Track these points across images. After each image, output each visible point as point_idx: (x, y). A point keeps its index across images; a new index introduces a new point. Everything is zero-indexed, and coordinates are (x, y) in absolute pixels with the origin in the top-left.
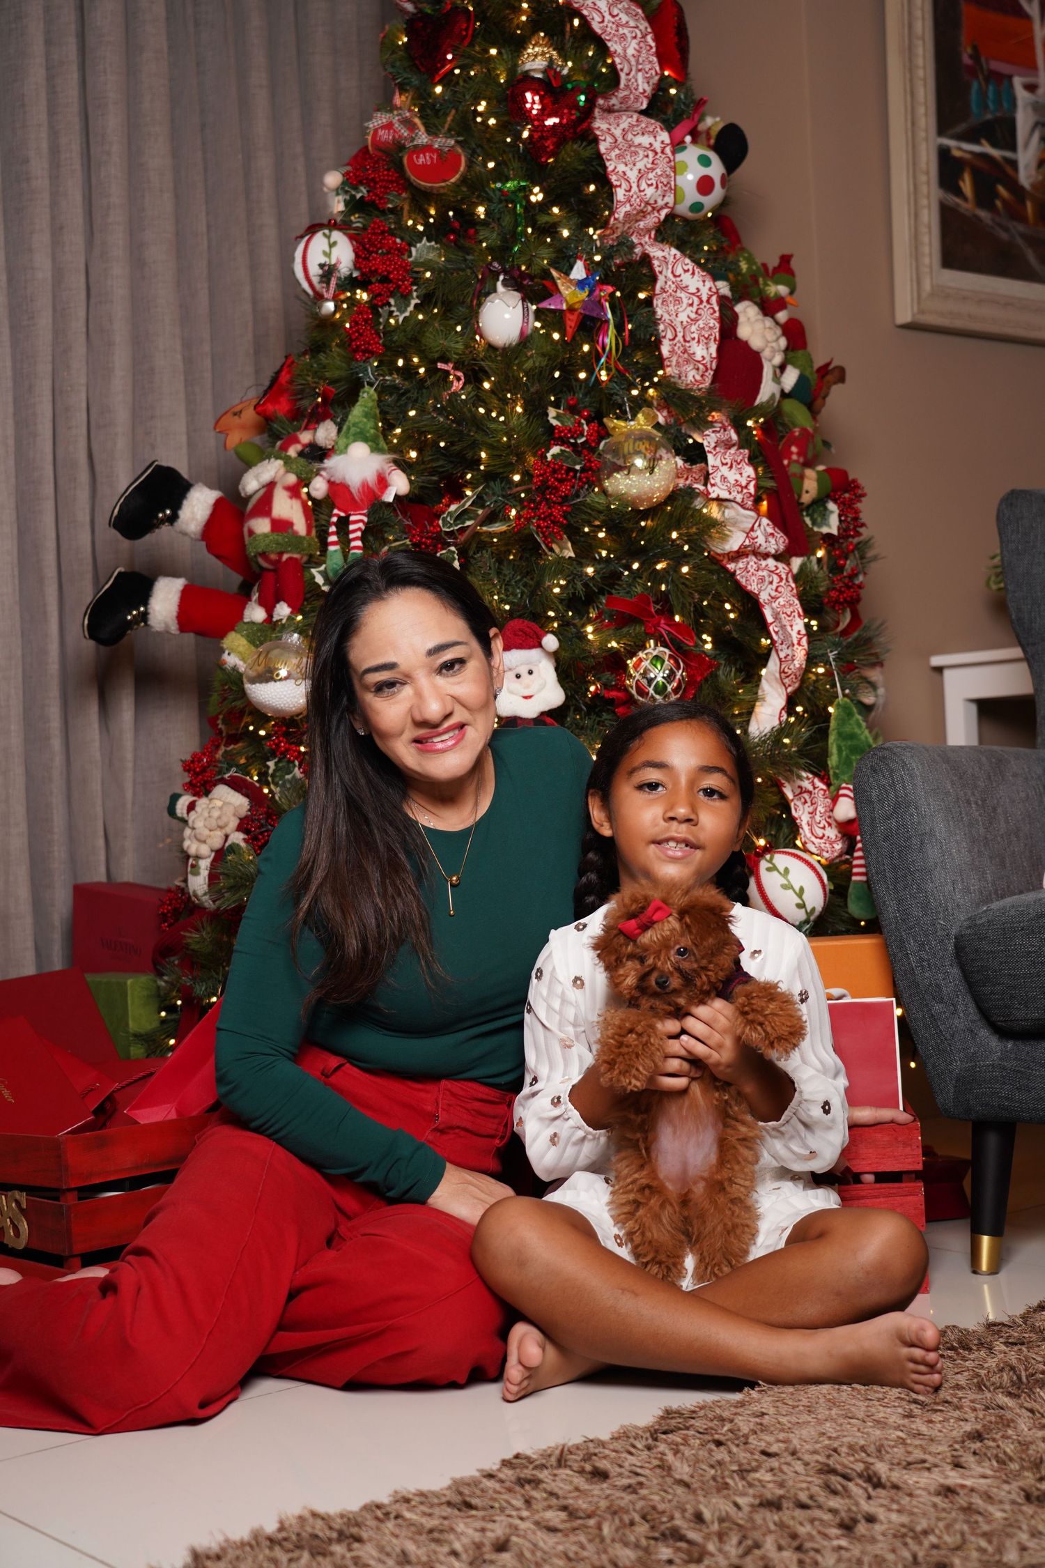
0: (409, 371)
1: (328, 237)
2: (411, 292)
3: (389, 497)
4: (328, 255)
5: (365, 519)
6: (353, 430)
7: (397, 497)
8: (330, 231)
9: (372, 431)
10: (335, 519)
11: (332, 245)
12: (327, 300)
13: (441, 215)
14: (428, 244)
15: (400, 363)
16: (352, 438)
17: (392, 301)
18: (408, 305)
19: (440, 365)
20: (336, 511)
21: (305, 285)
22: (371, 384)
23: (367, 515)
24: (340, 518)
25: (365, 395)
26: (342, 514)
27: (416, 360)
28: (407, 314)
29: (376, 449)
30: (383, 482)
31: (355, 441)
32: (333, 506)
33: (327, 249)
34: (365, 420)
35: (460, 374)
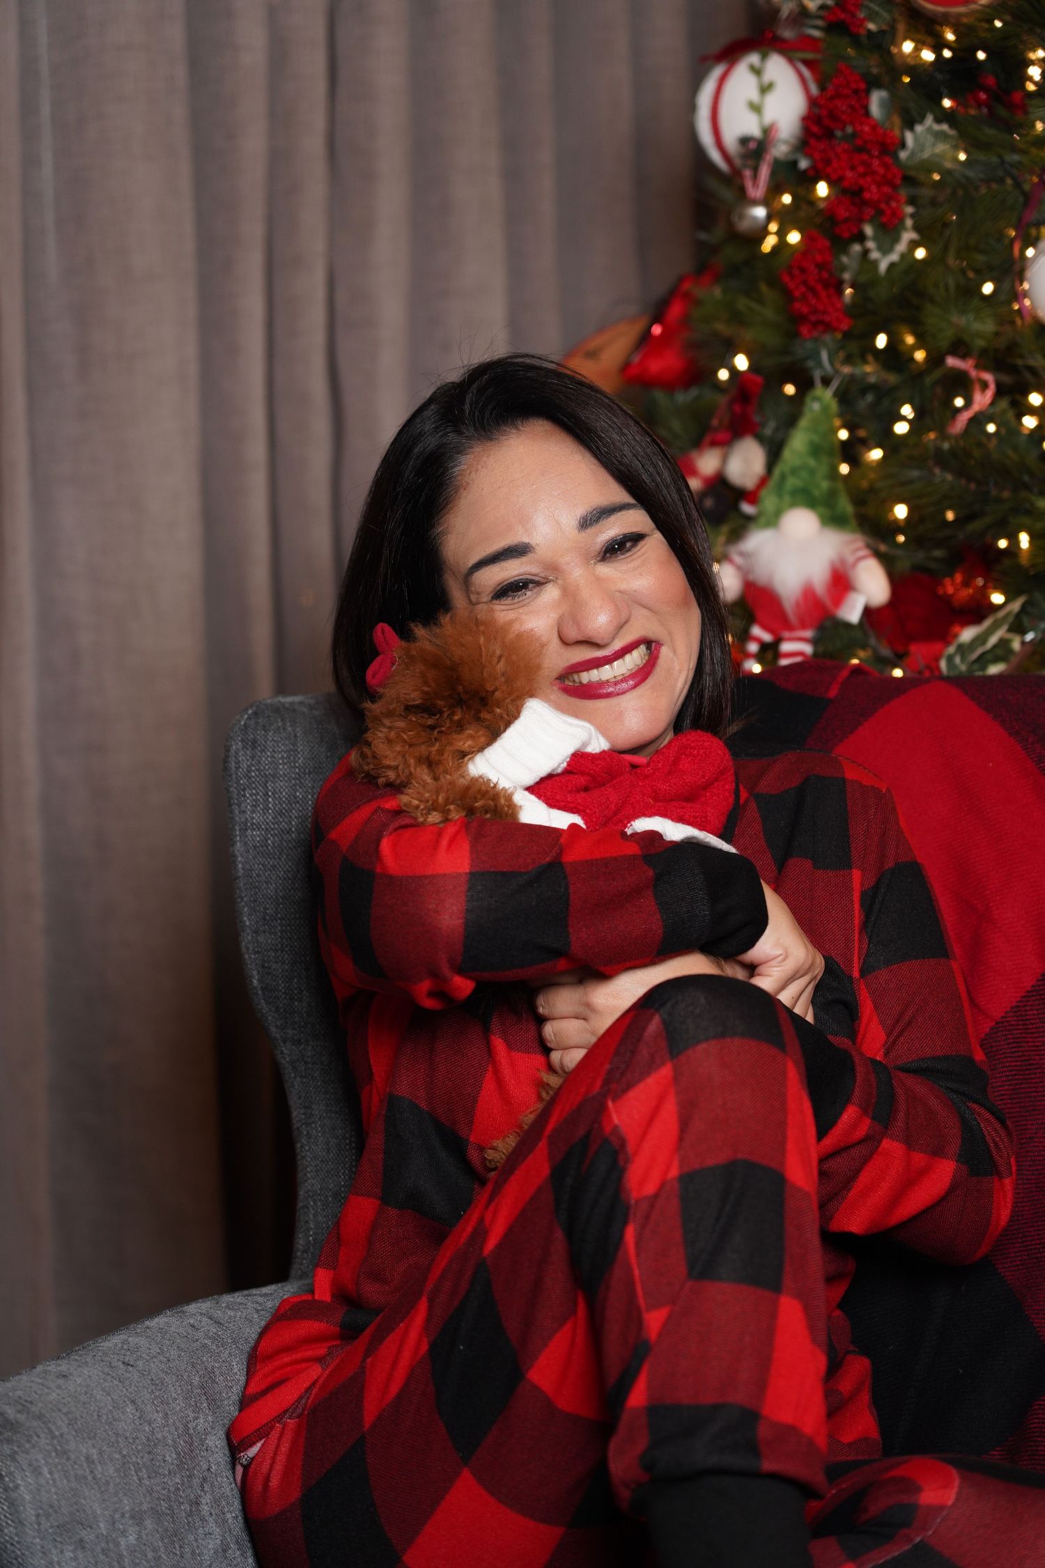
0: (895, 357)
1: (757, 71)
2: (901, 220)
3: (852, 612)
4: (756, 108)
5: (808, 649)
6: (792, 482)
7: (868, 612)
8: (764, 57)
9: (825, 485)
10: (753, 647)
11: (765, 89)
12: (755, 203)
13: (964, 52)
14: (936, 127)
15: (881, 341)
16: (787, 499)
17: (868, 230)
18: (897, 239)
19: (951, 361)
20: (757, 631)
21: (715, 156)
22: (826, 382)
23: (814, 642)
24: (764, 647)
25: (816, 406)
26: (767, 637)
27: (910, 340)
28: (894, 257)
29: (833, 519)
30: (841, 582)
31: (793, 505)
32: (751, 619)
33: (754, 95)
34: (812, 462)
35: (988, 377)
